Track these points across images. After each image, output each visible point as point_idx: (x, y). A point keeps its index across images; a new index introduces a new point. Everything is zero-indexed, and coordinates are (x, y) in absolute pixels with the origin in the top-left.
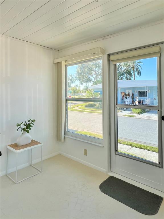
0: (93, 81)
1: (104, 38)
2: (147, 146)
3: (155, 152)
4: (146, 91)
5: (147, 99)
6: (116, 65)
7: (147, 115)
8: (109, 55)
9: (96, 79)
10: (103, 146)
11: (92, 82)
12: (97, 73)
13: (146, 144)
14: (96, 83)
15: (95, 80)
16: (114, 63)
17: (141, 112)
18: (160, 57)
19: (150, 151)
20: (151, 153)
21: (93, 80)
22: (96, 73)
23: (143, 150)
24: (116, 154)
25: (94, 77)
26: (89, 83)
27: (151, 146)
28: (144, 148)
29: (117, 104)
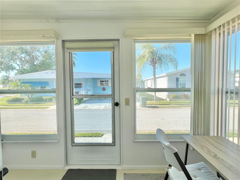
0: (17, 70)
1: (58, 21)
2: (88, 134)
3: (96, 137)
4: (81, 82)
5: (82, 91)
6: (71, 53)
7: (83, 105)
8: (63, 41)
9: (22, 67)
10: (58, 141)
11: (15, 71)
12: (23, 59)
13: (87, 132)
14: (22, 72)
15: (21, 69)
16: (69, 51)
17: (77, 103)
18: (113, 52)
19: (91, 137)
20: (93, 139)
21: (18, 68)
22: (21, 59)
23: (86, 138)
24: (72, 146)
25: (18, 65)
26: (11, 71)
27: (92, 133)
28: (86, 136)
29: (73, 94)
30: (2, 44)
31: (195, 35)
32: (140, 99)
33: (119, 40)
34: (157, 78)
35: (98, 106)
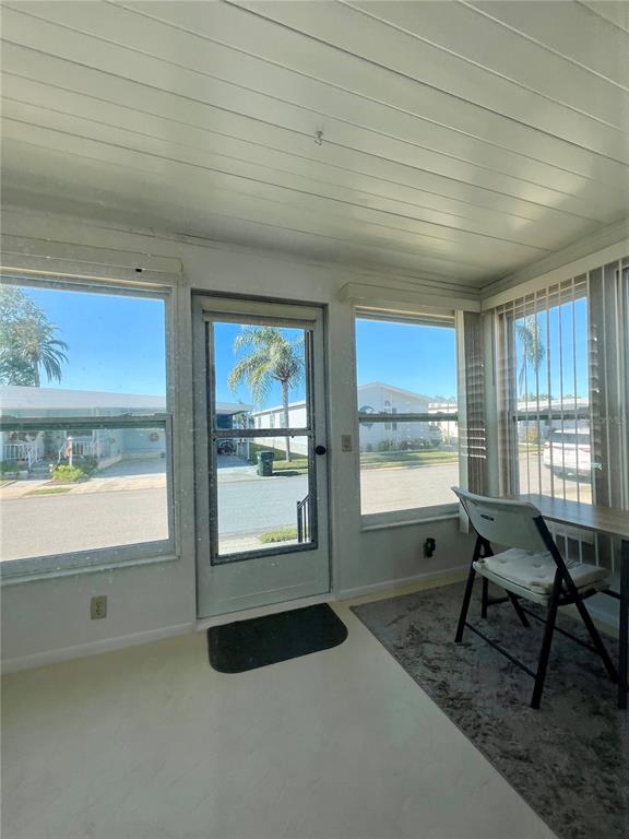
10: (179, 557)
24: (214, 565)
30: (7, 278)
31: (465, 312)
32: (259, 458)
33: (324, 307)
34: (294, 408)
35: (147, 481)
